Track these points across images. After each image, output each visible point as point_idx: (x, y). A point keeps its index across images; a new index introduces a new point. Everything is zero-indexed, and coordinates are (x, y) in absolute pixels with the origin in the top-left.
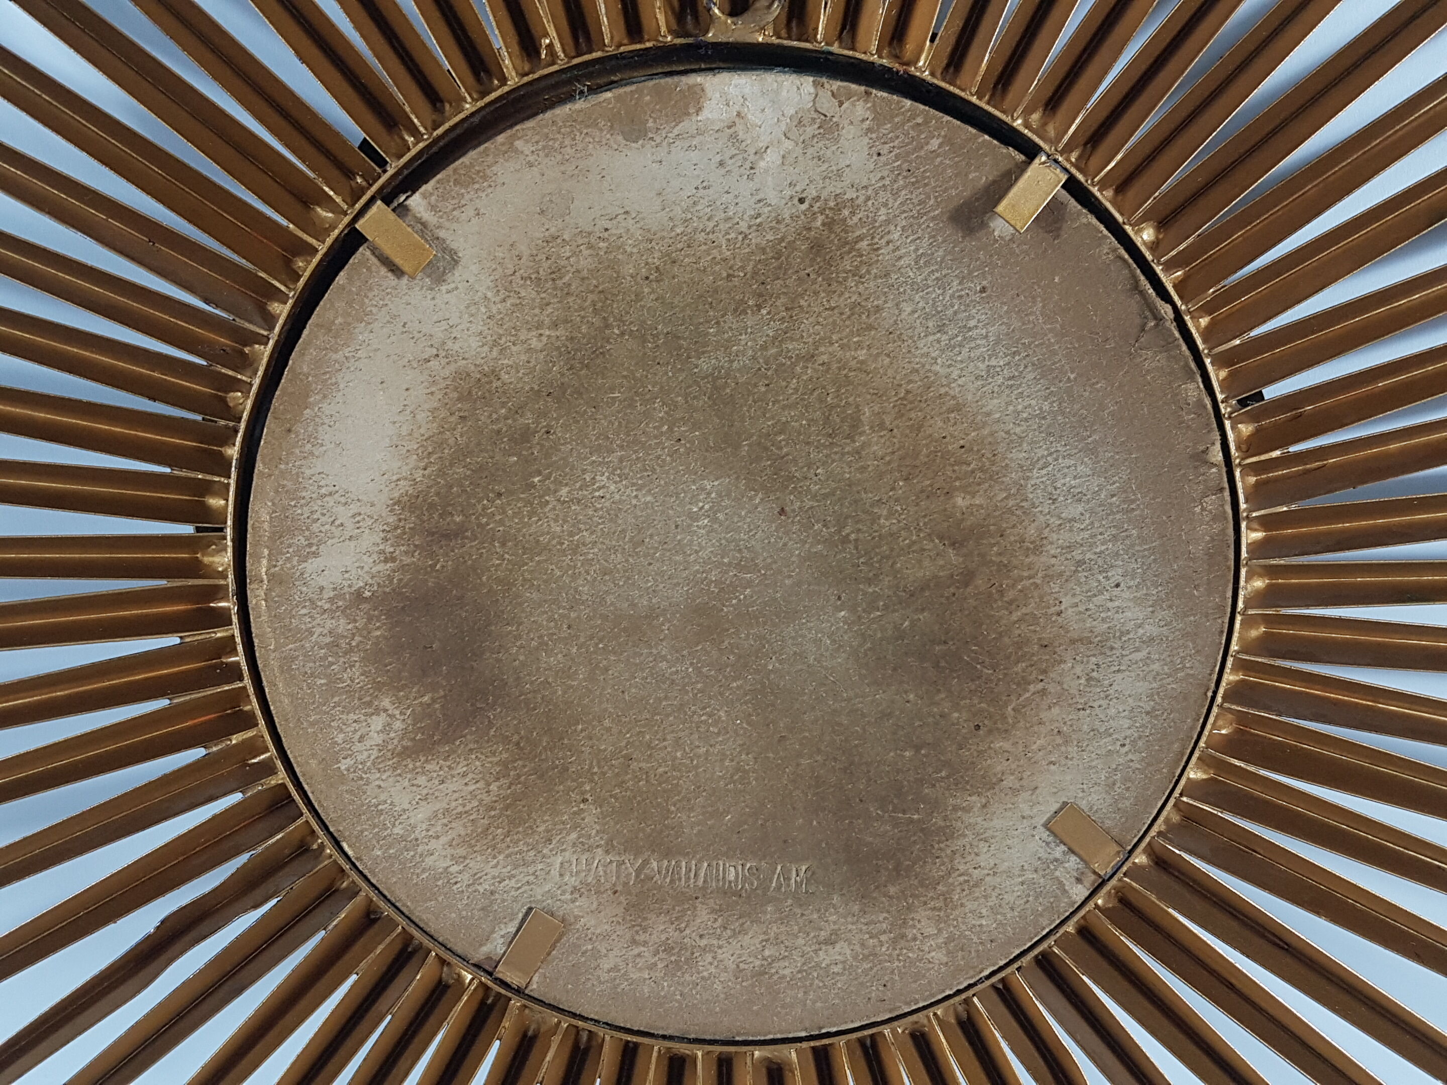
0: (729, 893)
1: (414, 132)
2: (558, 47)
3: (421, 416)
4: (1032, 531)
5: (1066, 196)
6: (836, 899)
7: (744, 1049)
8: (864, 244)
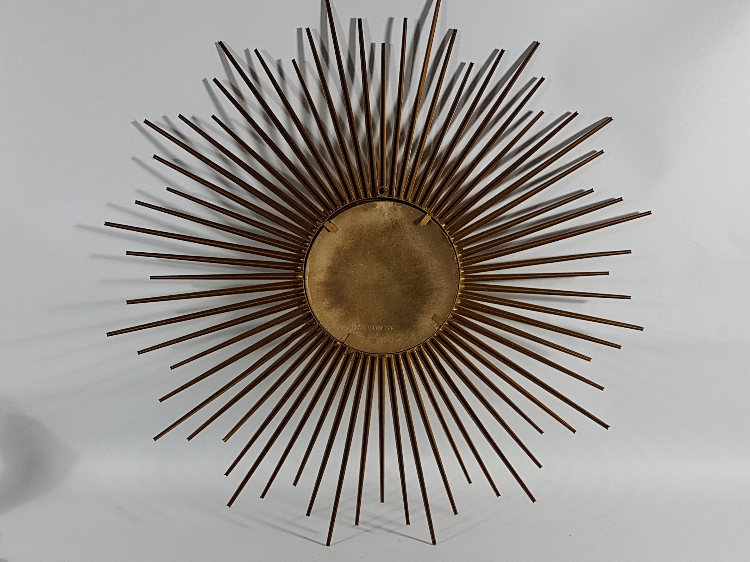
0: (381, 331)
1: (332, 210)
2: (355, 198)
3: (332, 254)
4: (428, 271)
5: (432, 220)
6: (399, 332)
7: (384, 355)
8: (401, 226)
